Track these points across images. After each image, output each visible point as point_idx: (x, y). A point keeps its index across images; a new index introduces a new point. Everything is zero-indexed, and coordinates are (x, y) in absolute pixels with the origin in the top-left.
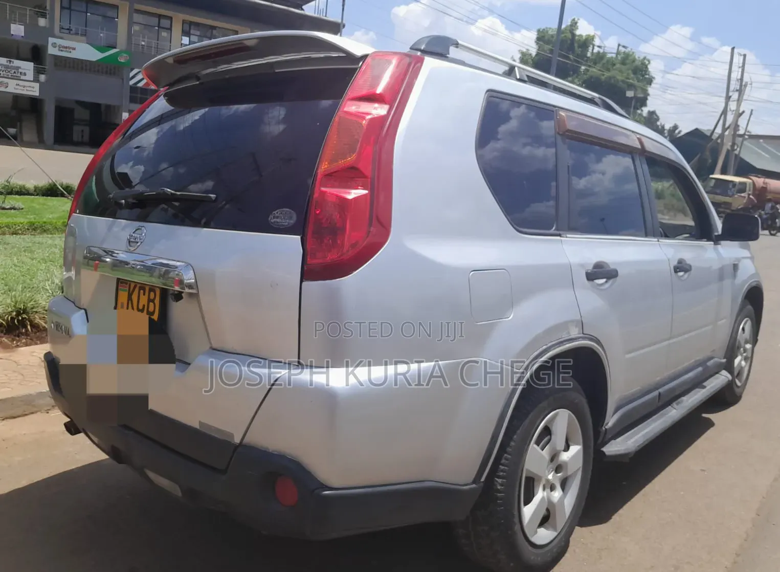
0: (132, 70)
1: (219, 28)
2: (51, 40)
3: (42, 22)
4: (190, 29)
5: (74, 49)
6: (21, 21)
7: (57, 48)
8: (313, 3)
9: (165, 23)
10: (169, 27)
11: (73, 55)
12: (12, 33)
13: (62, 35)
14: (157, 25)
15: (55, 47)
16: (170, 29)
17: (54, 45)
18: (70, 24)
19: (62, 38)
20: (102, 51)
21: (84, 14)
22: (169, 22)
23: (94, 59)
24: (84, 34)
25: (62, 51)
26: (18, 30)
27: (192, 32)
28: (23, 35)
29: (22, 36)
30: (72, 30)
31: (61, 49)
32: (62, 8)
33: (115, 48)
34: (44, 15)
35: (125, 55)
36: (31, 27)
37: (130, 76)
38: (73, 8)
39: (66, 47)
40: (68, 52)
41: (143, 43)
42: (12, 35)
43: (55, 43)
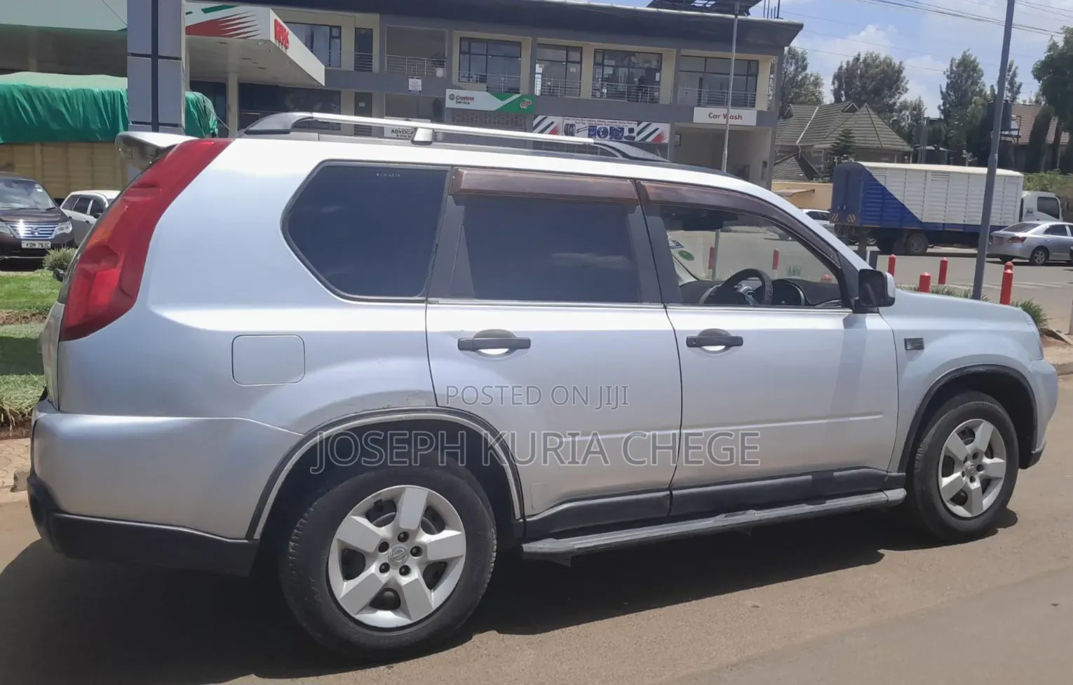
0: (536, 117)
1: (639, 53)
2: (449, 92)
3: (440, 72)
4: (603, 59)
5: (472, 99)
6: (420, 76)
7: (455, 101)
8: (761, 4)
9: (575, 56)
10: (579, 60)
11: (472, 106)
12: (410, 88)
13: (460, 84)
14: (565, 60)
15: (453, 99)
16: (580, 63)
17: (452, 97)
18: (469, 71)
19: (459, 88)
20: (502, 99)
21: (485, 57)
22: (579, 55)
23: (494, 108)
24: (482, 79)
25: (460, 102)
26: (415, 84)
27: (606, 62)
28: (421, 89)
29: (420, 92)
30: (472, 77)
31: (459, 100)
32: (461, 52)
33: (518, 93)
34: (441, 64)
35: (527, 100)
36: (429, 80)
37: (534, 125)
38: (473, 51)
39: (464, 98)
40: (465, 103)
41: (549, 83)
42: (410, 91)
43: (453, 95)
